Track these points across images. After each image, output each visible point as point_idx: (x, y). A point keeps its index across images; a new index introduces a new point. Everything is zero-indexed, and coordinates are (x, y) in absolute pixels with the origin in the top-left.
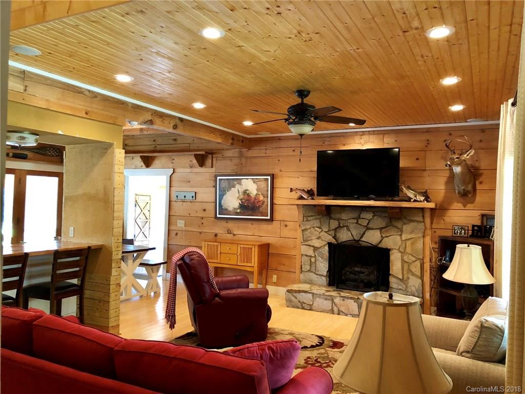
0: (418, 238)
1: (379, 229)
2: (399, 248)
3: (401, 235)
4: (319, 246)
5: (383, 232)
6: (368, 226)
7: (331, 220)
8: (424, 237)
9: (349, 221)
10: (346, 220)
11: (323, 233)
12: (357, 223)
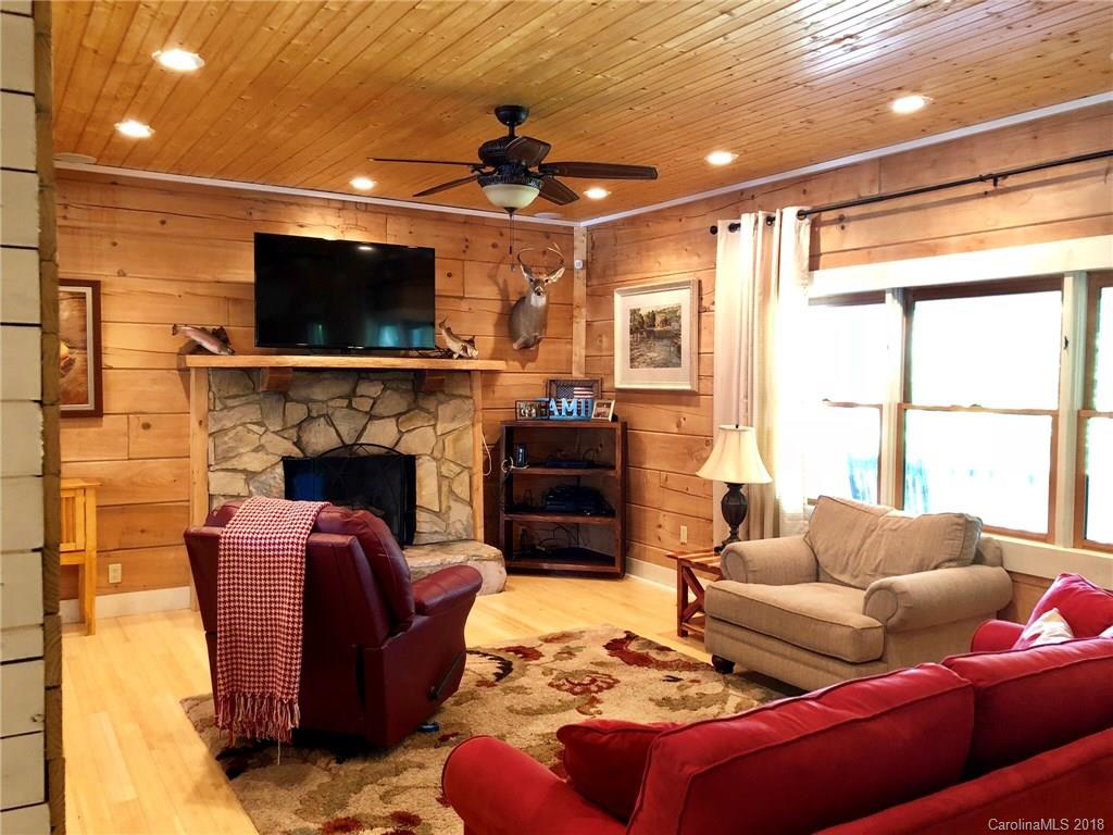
0: (465, 429)
1: (394, 416)
2: (432, 453)
3: (434, 426)
4: (260, 470)
5: (403, 422)
6: (373, 412)
7: (288, 405)
8: (473, 425)
9: (331, 404)
10: (323, 402)
11: (270, 437)
12: (350, 406)
